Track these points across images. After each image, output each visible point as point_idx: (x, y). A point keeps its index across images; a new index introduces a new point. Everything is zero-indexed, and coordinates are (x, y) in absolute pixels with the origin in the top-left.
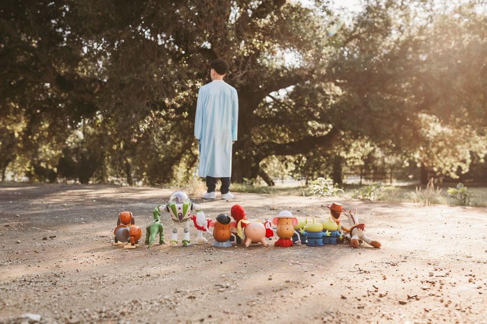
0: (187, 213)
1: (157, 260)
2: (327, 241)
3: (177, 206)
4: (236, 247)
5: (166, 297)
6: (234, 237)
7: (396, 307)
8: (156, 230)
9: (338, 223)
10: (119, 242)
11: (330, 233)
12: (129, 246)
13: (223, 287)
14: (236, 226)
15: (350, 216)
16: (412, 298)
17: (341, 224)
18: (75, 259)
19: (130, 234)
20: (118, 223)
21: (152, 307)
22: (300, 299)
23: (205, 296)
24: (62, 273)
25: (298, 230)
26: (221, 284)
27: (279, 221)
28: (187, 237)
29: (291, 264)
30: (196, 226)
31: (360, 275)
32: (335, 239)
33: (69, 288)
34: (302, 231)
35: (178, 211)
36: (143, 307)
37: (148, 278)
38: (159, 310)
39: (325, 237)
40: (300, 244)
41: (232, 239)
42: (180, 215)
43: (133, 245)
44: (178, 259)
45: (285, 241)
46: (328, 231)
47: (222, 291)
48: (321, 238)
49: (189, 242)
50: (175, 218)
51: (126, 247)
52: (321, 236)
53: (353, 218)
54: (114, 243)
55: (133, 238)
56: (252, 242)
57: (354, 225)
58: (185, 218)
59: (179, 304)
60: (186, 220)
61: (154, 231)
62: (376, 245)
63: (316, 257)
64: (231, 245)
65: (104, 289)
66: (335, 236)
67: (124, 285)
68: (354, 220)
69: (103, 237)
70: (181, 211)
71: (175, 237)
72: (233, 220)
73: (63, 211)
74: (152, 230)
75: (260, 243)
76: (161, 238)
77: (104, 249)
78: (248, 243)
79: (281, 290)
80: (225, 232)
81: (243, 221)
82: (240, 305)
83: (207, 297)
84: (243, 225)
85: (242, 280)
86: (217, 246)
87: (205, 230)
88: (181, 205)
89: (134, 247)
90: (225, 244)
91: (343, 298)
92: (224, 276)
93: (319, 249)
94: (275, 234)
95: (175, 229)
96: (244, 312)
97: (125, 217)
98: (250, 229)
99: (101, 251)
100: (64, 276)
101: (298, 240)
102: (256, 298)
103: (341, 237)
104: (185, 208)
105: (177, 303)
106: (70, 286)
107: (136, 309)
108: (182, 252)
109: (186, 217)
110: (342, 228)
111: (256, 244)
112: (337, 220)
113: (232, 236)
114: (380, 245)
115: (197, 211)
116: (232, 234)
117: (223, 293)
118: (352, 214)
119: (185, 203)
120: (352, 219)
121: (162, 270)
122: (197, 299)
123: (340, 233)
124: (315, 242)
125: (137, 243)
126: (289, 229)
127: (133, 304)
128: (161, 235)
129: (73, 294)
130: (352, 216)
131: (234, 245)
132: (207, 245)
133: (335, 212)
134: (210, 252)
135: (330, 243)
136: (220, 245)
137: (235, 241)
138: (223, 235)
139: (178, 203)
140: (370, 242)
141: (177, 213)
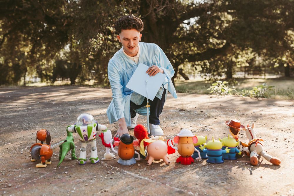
0: (92, 134)
2: (227, 157)
3: (82, 128)
4: (139, 165)
6: (138, 155)
8: (67, 147)
9: (236, 139)
11: (230, 150)
14: (139, 144)
15: (248, 131)
17: (239, 140)
20: (36, 141)
27: (180, 139)
28: (95, 155)
30: (104, 143)
32: (234, 155)
34: (202, 148)
35: (83, 133)
39: (224, 154)
41: (136, 156)
42: (85, 136)
45: (185, 159)
46: (227, 148)
48: (220, 156)
49: (96, 160)
50: (81, 139)
52: (221, 154)
53: (251, 133)
54: (31, 160)
57: (252, 141)
58: (90, 138)
63: (216, 184)
64: (135, 162)
66: (234, 152)
68: (251, 135)
70: (86, 133)
71: (83, 155)
72: (136, 139)
74: (63, 148)
76: (72, 155)
81: (147, 140)
84: (146, 144)
87: (110, 147)
88: (85, 128)
90: (129, 162)
94: (176, 151)
95: (83, 148)
97: (41, 135)
98: (152, 148)
101: (198, 156)
103: (240, 153)
104: (90, 130)
110: (241, 144)
112: (236, 136)
113: (136, 154)
116: (136, 152)
118: (250, 128)
119: (89, 125)
120: (249, 133)
123: (239, 148)
124: (215, 160)
126: (190, 148)
128: (72, 152)
130: (250, 131)
131: (138, 162)
132: (113, 162)
133: (234, 128)
134: (112, 174)
135: (230, 159)
136: (125, 163)
137: (139, 158)
138: (127, 154)
139: (84, 124)
140: (270, 159)
141: (83, 135)
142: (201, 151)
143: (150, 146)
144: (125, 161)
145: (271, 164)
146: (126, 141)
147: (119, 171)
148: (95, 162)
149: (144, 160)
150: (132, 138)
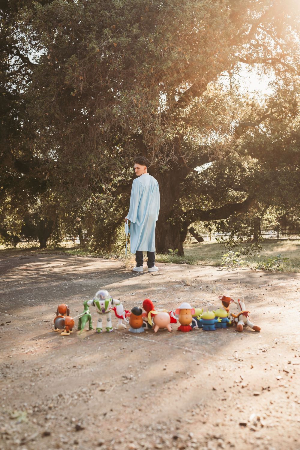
0: (109, 307)
1: (84, 348)
2: (219, 326)
3: (100, 302)
4: (147, 332)
5: (84, 390)
6: (146, 324)
7: (250, 398)
8: (86, 319)
9: (227, 311)
10: (58, 329)
11: (221, 319)
12: (65, 333)
13: (127, 379)
14: (147, 316)
15: (238, 304)
16: (265, 389)
17: (230, 312)
18: (22, 349)
19: (65, 324)
20: (57, 314)
21: (72, 400)
22: (181, 391)
23: (112, 388)
24: (11, 364)
25: (195, 318)
26: (126, 376)
27: (180, 311)
28: (110, 325)
29: (184, 353)
30: (117, 315)
31: (234, 363)
32: (225, 324)
33: (15, 381)
34: (199, 318)
35: (101, 307)
36: (66, 401)
37: (74, 369)
38: (77, 403)
39: (217, 323)
40: (198, 328)
41: (144, 325)
43: (68, 332)
44: (100, 347)
45: (185, 327)
47: (126, 383)
50: (99, 311)
51: (62, 334)
54: (55, 330)
55: (67, 327)
56: (160, 328)
57: (241, 312)
59: (92, 397)
60: (108, 312)
61: (84, 320)
62: (257, 330)
63: (206, 344)
64: (144, 331)
65: (40, 381)
67: (55, 376)
68: (241, 308)
69: (47, 321)
70: (104, 306)
71: (100, 326)
72: (144, 312)
73: (19, 290)
74: (82, 320)
75: (165, 329)
76: (90, 325)
77: (46, 336)
78: (156, 329)
79: (170, 381)
80: (138, 321)
81: (153, 312)
82: (136, 398)
83: (114, 389)
84: (153, 315)
85: (143, 370)
86: (132, 331)
87: (123, 318)
88: (103, 302)
89: (69, 334)
90: (139, 331)
91: (214, 389)
92: (130, 366)
93: (211, 334)
94: (178, 321)
95: (100, 319)
96: (137, 406)
97: (62, 309)
98: (158, 319)
99: (43, 338)
100: (13, 368)
101: (196, 325)
102: (150, 390)
103: (230, 322)
104: (107, 304)
105: (90, 396)
106: (16, 378)
107: (61, 402)
108: (104, 340)
109: (108, 310)
110: (231, 315)
111: (163, 330)
112: (227, 308)
114: (260, 329)
115: (117, 305)
116: (144, 322)
117: (126, 385)
118: (240, 302)
119: (107, 300)
121: (86, 360)
122: (106, 392)
123: (229, 319)
124: (209, 328)
125: (71, 330)
126: (188, 318)
127: (59, 398)
128: (90, 323)
129: (18, 387)
130: (240, 304)
131: (146, 330)
132: (125, 331)
133: (226, 302)
134: (126, 339)
135: (221, 327)
136: (135, 331)
137: (147, 328)
138: (137, 323)
139: (101, 299)
140: (253, 327)
141: (101, 308)
142: (198, 321)
143: (156, 317)
144: (135, 330)
145: (254, 330)
146: (136, 312)
147: (131, 337)
148: (110, 330)
149: (151, 329)
150: (141, 310)
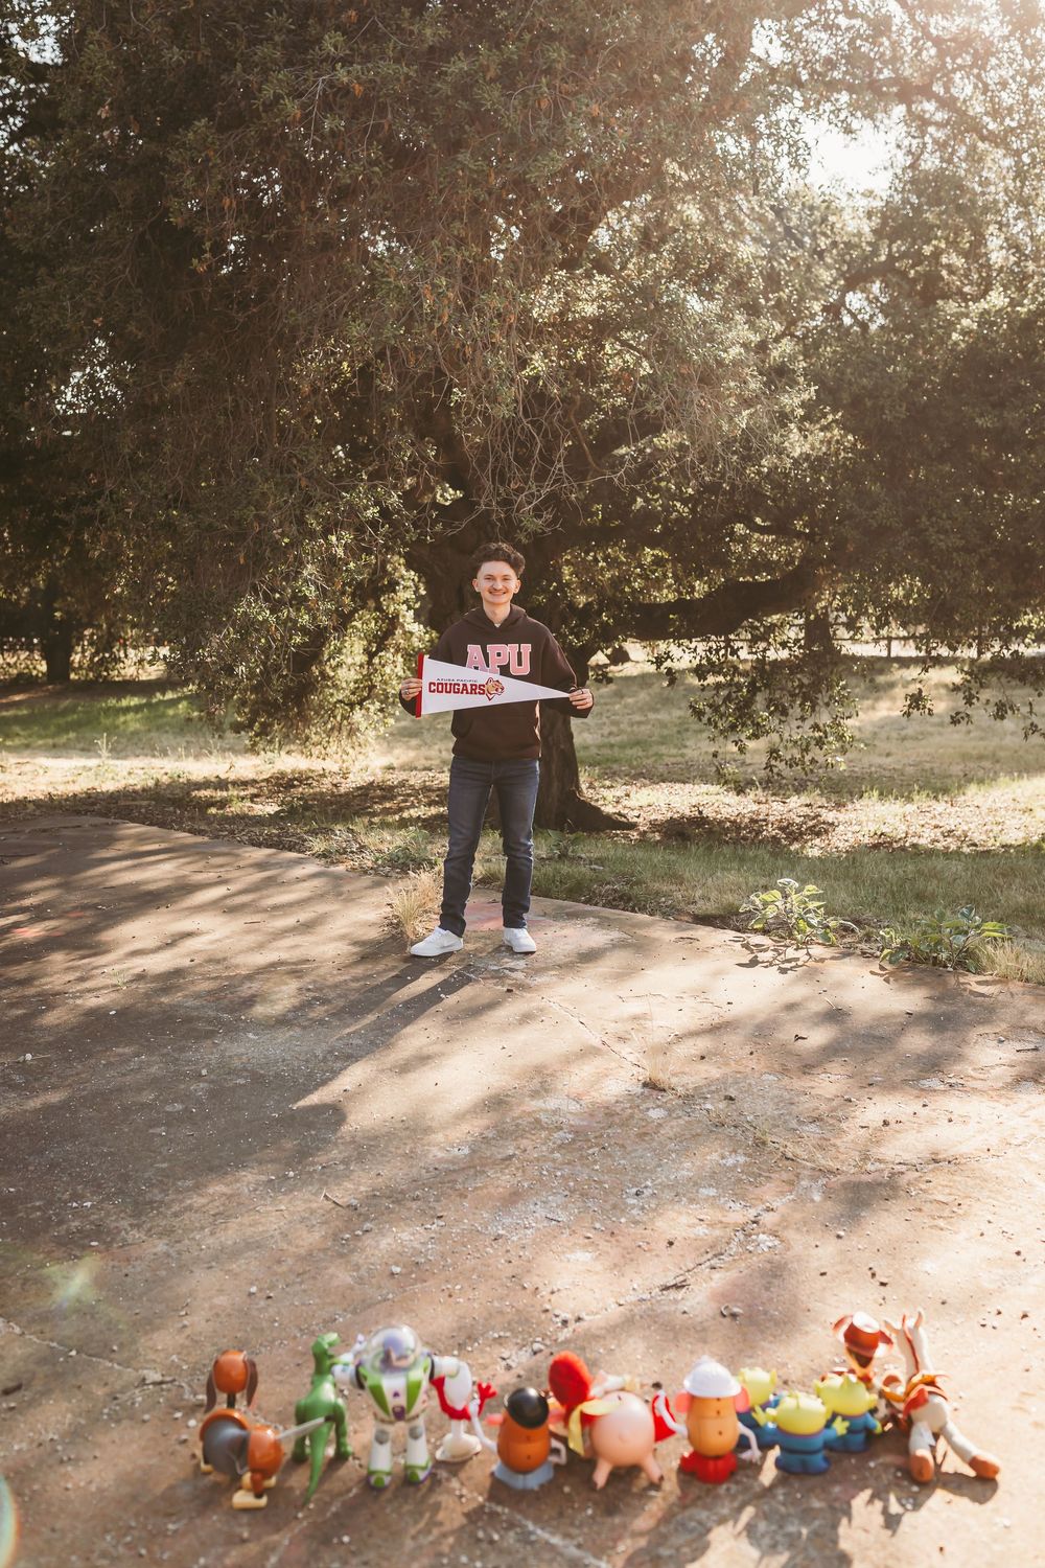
3: (389, 1385)
4: (566, 1489)
6: (559, 1449)
11: (847, 1424)
12: (248, 1497)
15: (903, 1339)
19: (250, 1458)
27: (694, 1404)
28: (419, 1453)
30: (445, 1405)
32: (861, 1437)
34: (763, 1423)
35: (391, 1401)
41: (553, 1454)
42: (398, 1410)
43: (259, 1495)
45: (711, 1466)
46: (840, 1419)
49: (425, 1468)
51: (238, 1500)
52: (820, 1443)
54: (203, 1465)
55: (258, 1476)
57: (916, 1379)
58: (413, 1412)
60: (415, 1415)
64: (551, 1475)
66: (862, 1428)
68: (914, 1353)
70: (402, 1401)
71: (382, 1459)
76: (339, 1444)
78: (601, 1476)
80: (533, 1448)
81: (588, 1408)
84: (588, 1420)
86: (511, 1484)
87: (468, 1420)
88: (398, 1382)
90: (534, 1478)
95: (383, 1434)
101: (750, 1449)
104: (412, 1388)
109: (416, 1410)
112: (866, 1370)
114: (996, 1470)
116: (555, 1444)
118: (910, 1329)
119: (411, 1377)
120: (908, 1347)
124: (804, 1463)
125: (269, 1477)
126: (724, 1432)
128: (339, 1432)
130: (908, 1339)
131: (559, 1472)
136: (521, 1481)
138: (529, 1457)
140: (969, 1458)
141: (390, 1407)
144: (521, 1477)
146: (524, 1414)
147: (511, 1525)
148: (420, 1474)
150: (543, 1405)
